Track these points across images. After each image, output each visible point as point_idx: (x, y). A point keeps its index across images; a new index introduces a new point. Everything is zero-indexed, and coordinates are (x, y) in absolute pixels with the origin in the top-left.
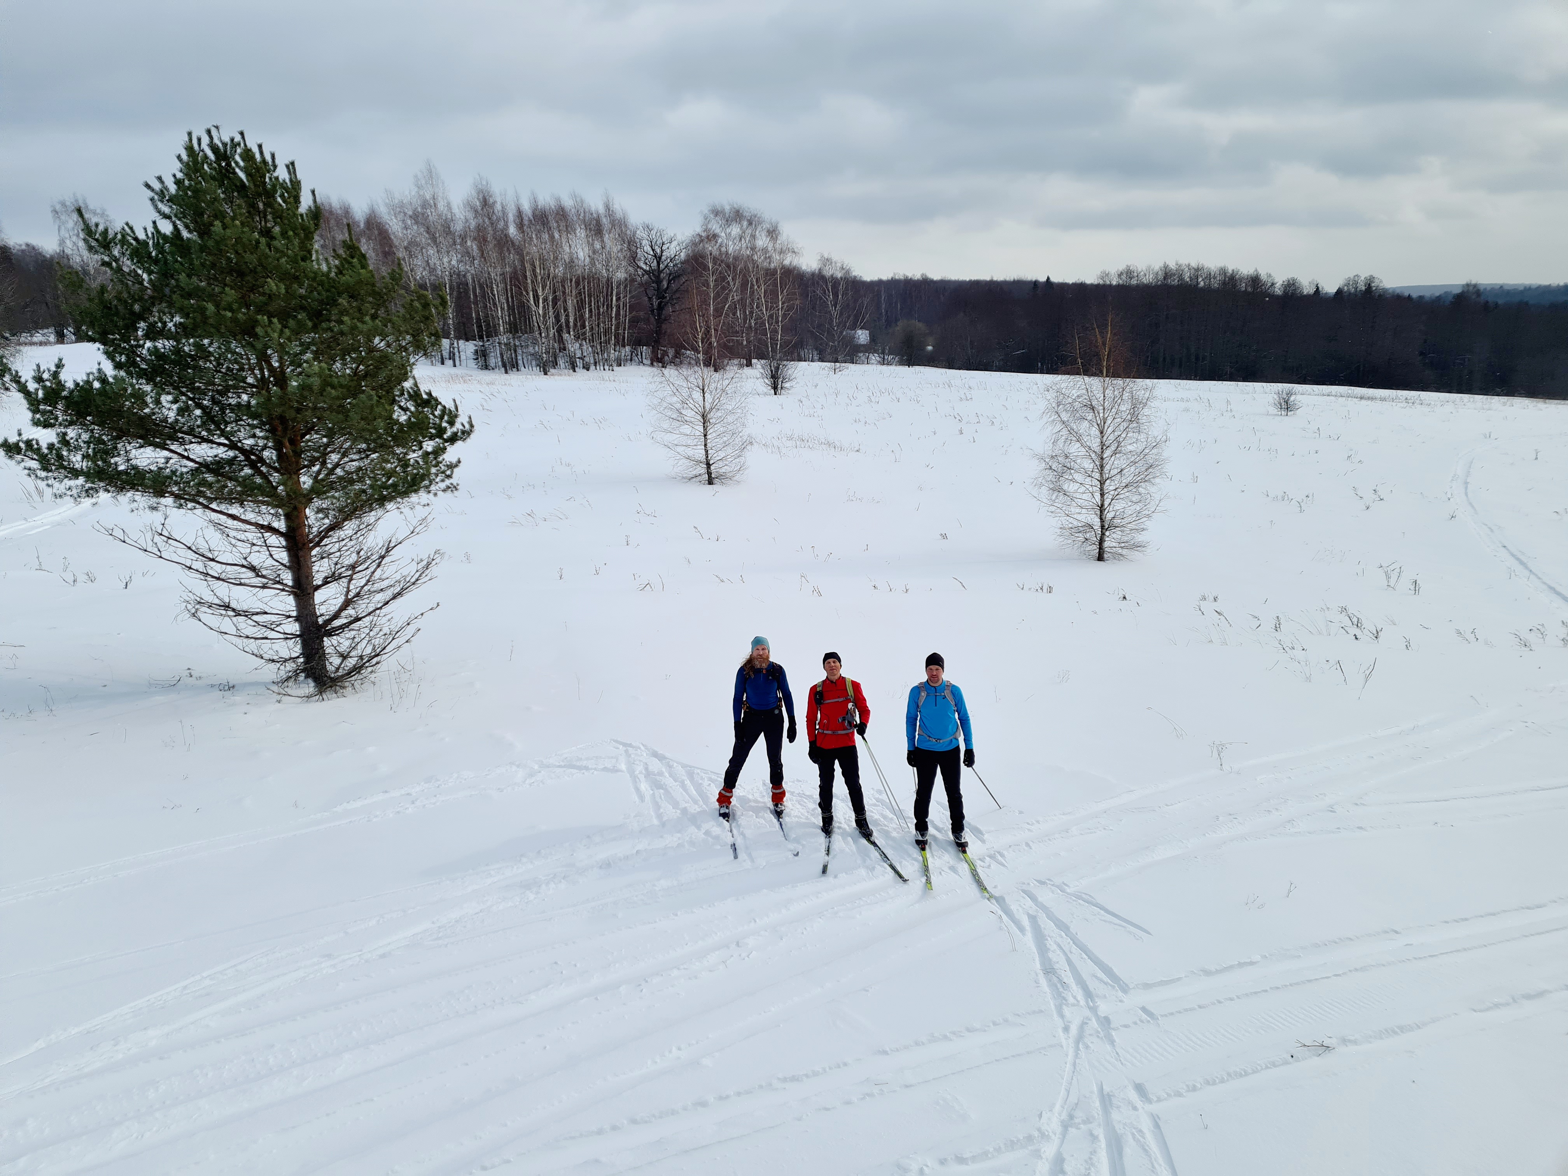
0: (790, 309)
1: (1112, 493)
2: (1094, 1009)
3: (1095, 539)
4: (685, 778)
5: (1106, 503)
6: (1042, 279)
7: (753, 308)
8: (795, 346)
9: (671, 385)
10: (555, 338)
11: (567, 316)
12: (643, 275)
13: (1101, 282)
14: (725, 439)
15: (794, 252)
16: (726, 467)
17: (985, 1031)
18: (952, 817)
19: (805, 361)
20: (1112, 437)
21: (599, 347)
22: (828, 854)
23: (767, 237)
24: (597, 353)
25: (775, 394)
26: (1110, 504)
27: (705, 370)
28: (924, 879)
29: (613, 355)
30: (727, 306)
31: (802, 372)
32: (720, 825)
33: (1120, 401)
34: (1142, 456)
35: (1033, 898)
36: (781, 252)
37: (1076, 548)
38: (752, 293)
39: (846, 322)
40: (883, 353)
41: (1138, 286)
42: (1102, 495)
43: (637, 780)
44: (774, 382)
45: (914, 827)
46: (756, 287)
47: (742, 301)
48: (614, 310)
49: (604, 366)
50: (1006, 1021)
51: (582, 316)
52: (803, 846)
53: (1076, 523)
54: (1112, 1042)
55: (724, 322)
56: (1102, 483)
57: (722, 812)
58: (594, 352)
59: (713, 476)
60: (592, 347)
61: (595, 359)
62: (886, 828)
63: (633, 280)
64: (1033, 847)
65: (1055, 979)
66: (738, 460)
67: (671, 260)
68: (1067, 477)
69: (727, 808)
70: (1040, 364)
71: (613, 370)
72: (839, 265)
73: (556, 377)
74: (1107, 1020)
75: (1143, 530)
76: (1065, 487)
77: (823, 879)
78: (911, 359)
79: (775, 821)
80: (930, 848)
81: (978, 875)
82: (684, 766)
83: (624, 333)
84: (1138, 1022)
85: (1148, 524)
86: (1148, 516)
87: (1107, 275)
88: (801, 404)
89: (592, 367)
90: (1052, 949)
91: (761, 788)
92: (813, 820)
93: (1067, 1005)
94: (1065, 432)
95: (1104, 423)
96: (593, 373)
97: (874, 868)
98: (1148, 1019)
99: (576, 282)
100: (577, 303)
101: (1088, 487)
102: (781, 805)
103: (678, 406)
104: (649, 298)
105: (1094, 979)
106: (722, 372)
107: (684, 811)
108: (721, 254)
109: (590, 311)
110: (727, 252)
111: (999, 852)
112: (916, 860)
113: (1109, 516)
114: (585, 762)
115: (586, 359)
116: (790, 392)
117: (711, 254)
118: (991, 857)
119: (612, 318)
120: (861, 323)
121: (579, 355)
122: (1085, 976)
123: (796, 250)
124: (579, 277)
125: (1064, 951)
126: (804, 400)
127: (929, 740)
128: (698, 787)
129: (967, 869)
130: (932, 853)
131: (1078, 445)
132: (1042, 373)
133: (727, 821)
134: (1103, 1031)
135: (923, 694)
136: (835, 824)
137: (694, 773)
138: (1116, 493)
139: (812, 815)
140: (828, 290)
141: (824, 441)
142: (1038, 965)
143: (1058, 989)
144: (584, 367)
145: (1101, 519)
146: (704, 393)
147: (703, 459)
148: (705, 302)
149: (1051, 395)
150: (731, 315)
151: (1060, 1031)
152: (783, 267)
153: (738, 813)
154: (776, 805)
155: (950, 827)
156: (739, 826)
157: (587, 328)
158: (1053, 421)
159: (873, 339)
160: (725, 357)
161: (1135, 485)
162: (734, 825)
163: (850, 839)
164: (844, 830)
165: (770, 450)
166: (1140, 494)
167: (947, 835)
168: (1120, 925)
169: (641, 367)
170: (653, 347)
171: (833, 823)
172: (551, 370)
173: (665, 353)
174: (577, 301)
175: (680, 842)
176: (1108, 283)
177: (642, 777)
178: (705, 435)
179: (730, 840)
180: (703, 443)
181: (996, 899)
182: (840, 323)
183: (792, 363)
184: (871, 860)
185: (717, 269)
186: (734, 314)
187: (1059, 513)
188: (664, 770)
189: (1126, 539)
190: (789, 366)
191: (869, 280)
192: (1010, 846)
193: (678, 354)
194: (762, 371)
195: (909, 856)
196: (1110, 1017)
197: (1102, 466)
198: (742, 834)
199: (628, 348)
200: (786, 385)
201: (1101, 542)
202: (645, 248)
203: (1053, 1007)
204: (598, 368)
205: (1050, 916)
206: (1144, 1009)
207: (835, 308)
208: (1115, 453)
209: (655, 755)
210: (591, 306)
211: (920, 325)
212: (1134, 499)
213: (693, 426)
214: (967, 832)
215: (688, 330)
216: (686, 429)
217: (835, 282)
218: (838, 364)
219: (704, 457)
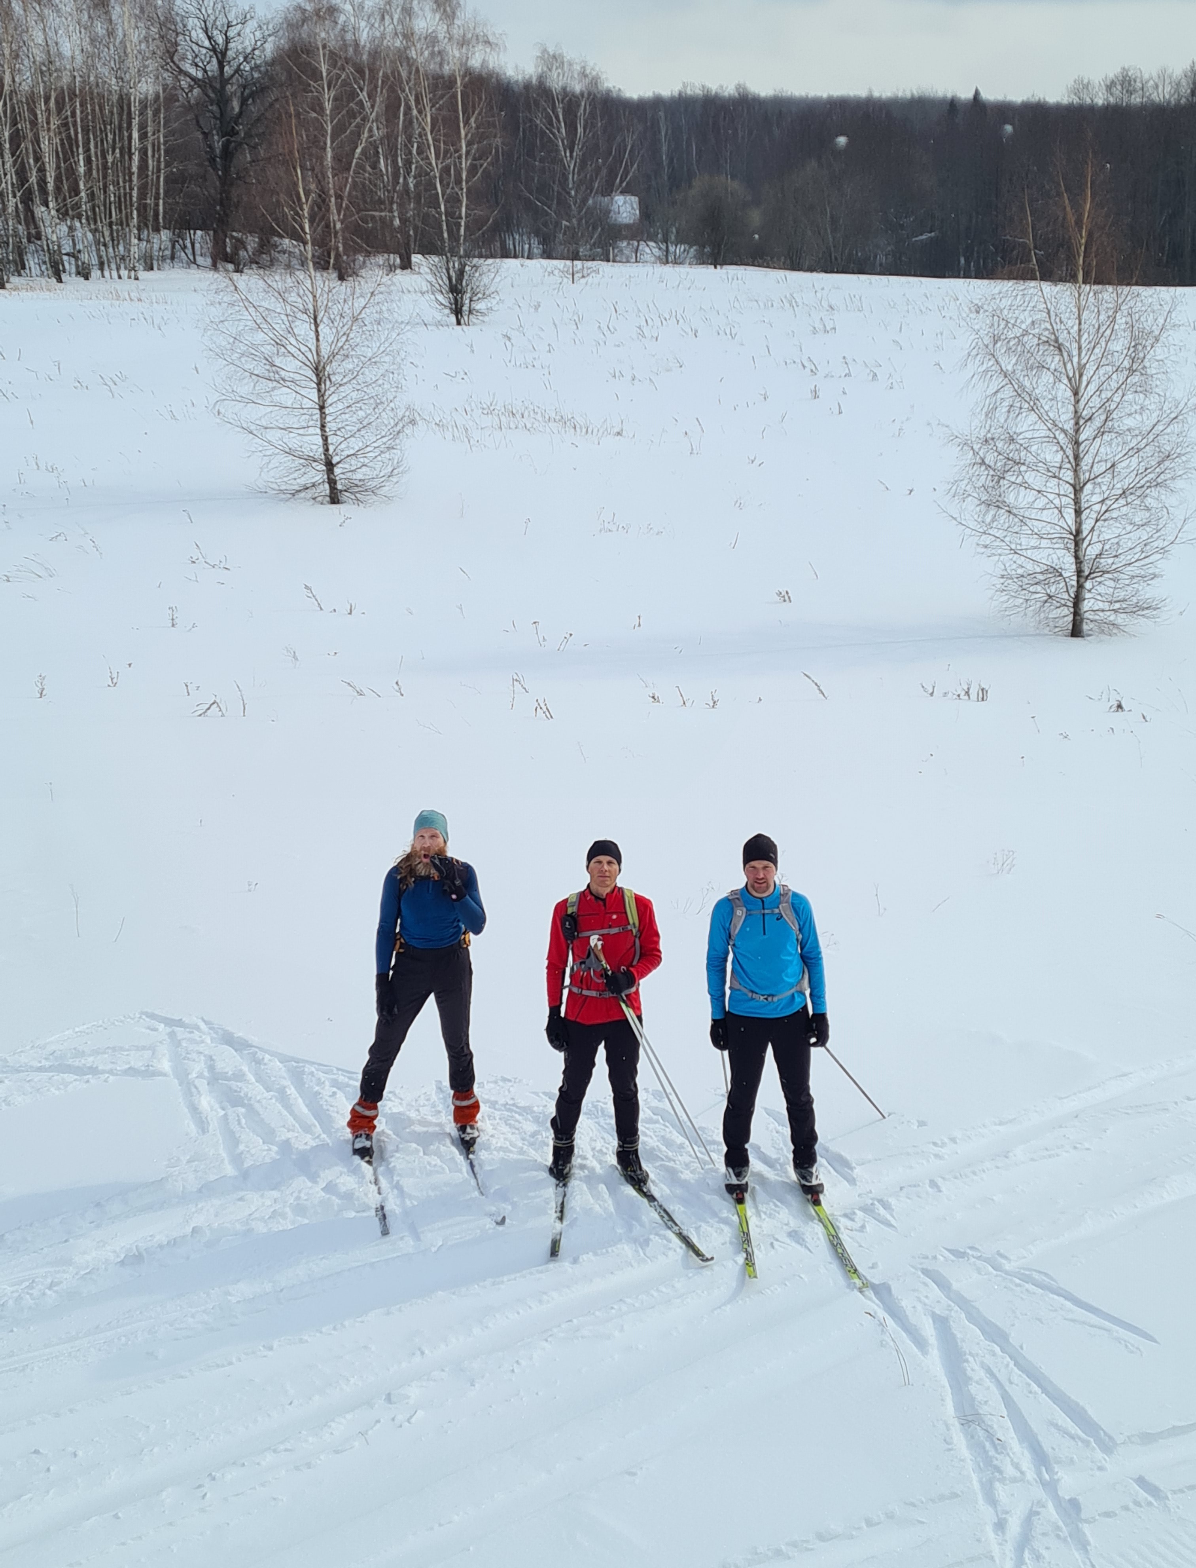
0: (482, 155)
1: (1097, 508)
2: (1051, 1487)
3: (1067, 598)
4: (287, 1083)
5: (1086, 528)
6: (966, 94)
7: (410, 153)
8: (496, 229)
9: (252, 310)
10: (18, 215)
11: (42, 170)
12: (191, 88)
13: (1076, 100)
14: (361, 414)
15: (487, 42)
16: (364, 469)
17: (852, 1537)
18: (794, 1140)
19: (515, 257)
20: (1096, 402)
21: (107, 233)
22: (561, 1219)
23: (434, 11)
24: (105, 245)
25: (459, 323)
26: (1092, 529)
27: (318, 276)
28: (741, 1259)
29: (136, 248)
30: (359, 150)
31: (509, 280)
32: (355, 1171)
33: (1108, 332)
34: (1151, 437)
35: (942, 1284)
36: (463, 42)
37: (1030, 614)
38: (409, 123)
39: (592, 181)
40: (666, 240)
41: (1143, 107)
42: (1078, 512)
43: (194, 1090)
44: (456, 300)
45: (723, 1159)
46: (415, 112)
47: (390, 139)
48: (136, 158)
49: (118, 269)
50: (890, 1516)
51: (71, 172)
52: (514, 1205)
53: (1030, 567)
54: (1083, 1545)
55: (354, 182)
56: (1078, 489)
57: (358, 1146)
58: (97, 243)
59: (339, 487)
60: (94, 231)
61: (100, 257)
62: (671, 1164)
63: (171, 99)
64: (943, 1189)
65: (981, 1433)
66: (387, 455)
67: (245, 58)
68: (1013, 479)
69: (368, 1137)
70: (962, 261)
71: (137, 279)
72: (577, 68)
73: (23, 293)
74: (1074, 1504)
75: (1155, 576)
76: (1010, 499)
77: (551, 1266)
78: (719, 253)
79: (460, 1158)
80: (754, 1199)
81: (841, 1244)
82: (284, 1059)
83: (157, 205)
84: (1131, 1506)
85: (1163, 565)
86: (1163, 551)
87: (1086, 86)
88: (508, 343)
89: (95, 273)
90: (976, 1378)
91: (434, 1097)
92: (533, 1154)
93: (1002, 1480)
94: (1008, 392)
95: (1081, 376)
96: (97, 282)
97: (647, 1241)
98: (1150, 1498)
99: (57, 102)
100: (62, 144)
101: (1051, 497)
102: (472, 1127)
103: (268, 349)
104: (204, 133)
105: (1053, 1429)
106: (350, 281)
107: (286, 1146)
108: (345, 46)
109: (88, 161)
110: (357, 45)
111: (880, 1201)
112: (726, 1221)
113: (1091, 552)
114: (91, 1059)
115: (81, 256)
116: (486, 319)
117: (324, 47)
118: (866, 1209)
119: (131, 174)
120: (621, 182)
121: (67, 248)
122: (1034, 1426)
123: (491, 39)
124: (62, 88)
125: (997, 1380)
126: (513, 334)
127: (752, 999)
128: (313, 1101)
129: (821, 1236)
130: (756, 1207)
131: (1033, 417)
132: (966, 276)
133: (369, 1163)
134: (1066, 1525)
135: (739, 913)
136: (576, 1161)
137: (303, 1072)
138: (1104, 508)
139: (531, 1144)
140: (557, 118)
141: (553, 415)
142: (950, 1408)
143: (986, 1452)
144: (78, 273)
145: (1077, 557)
146: (317, 325)
147: (319, 452)
148: (317, 143)
149: (981, 322)
150: (368, 168)
151: (989, 1529)
152: (468, 72)
153: (390, 1147)
154: (463, 1129)
155: (791, 1156)
156: (390, 1172)
157: (83, 194)
158: (986, 371)
159: (646, 213)
160: (357, 250)
161: (1139, 493)
162: (381, 1169)
163: (602, 1187)
164: (593, 1170)
165: (449, 436)
166: (1148, 509)
167: (786, 1172)
168: (1100, 1328)
169: (192, 271)
170: (215, 232)
171: (573, 1159)
172: (12, 279)
173: (240, 244)
174: (62, 140)
175: (277, 1207)
176: (1088, 101)
177: (202, 1084)
178: (322, 408)
179: (374, 1200)
180: (319, 423)
181: (875, 1288)
182: (581, 182)
183: (490, 261)
184: (642, 1225)
185: (338, 76)
186: (375, 166)
187: (1000, 547)
188: (245, 1069)
189: (1122, 595)
190: (485, 268)
191: (635, 96)
192: (901, 1188)
193: (265, 246)
194: (430, 277)
195: (715, 1214)
196: (1081, 1499)
197: (1077, 457)
198: (398, 1187)
199: (165, 235)
200: (480, 306)
201: (1077, 601)
202: (193, 34)
203: (976, 1486)
204: (107, 273)
205: (975, 1316)
206: (1141, 1481)
207: (571, 152)
208: (1100, 432)
209: (229, 1039)
210: (89, 150)
211: (734, 185)
212: (1137, 520)
213: (298, 389)
214: (821, 1165)
215: (283, 197)
216: (285, 396)
217: (571, 102)
218: (578, 264)
219: (321, 450)
